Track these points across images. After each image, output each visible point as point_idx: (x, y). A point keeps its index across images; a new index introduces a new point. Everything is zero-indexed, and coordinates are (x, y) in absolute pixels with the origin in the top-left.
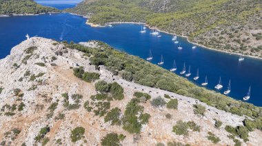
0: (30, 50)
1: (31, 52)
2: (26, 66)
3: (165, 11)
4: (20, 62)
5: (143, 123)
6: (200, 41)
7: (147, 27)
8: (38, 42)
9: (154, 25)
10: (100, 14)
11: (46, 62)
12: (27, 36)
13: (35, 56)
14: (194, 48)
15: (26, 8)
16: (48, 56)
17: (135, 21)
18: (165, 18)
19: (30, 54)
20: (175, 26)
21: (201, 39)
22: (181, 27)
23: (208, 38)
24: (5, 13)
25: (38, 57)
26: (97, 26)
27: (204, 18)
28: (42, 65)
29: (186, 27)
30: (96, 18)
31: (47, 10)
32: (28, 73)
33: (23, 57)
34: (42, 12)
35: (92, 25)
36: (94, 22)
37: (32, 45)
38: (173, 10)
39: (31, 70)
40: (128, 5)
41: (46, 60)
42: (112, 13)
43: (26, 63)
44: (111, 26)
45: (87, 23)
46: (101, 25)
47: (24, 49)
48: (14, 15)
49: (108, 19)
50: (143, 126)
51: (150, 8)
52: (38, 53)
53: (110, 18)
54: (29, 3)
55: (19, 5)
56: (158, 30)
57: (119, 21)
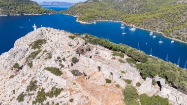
0: (38, 44)
1: (39, 47)
2: (31, 71)
3: (136, 13)
4: (24, 60)
6: (176, 36)
7: (125, 24)
8: (47, 34)
9: (130, 23)
10: (87, 14)
11: (63, 66)
12: (35, 26)
13: (45, 55)
14: (172, 42)
15: (33, 10)
16: (65, 56)
17: (114, 20)
18: (139, 17)
19: (37, 50)
20: (149, 23)
21: (177, 34)
22: (155, 24)
23: (184, 34)
24: (18, 13)
25: (50, 57)
26: (85, 23)
27: (174, 17)
28: (57, 72)
29: (160, 25)
30: (83, 17)
31: (47, 11)
32: (33, 86)
33: (28, 54)
34: (44, 13)
35: (81, 22)
36: (83, 20)
37: (39, 38)
38: (142, 11)
39: (38, 79)
40: (106, 8)
41: (63, 63)
43: (31, 65)
44: (95, 23)
45: (77, 21)
46: (88, 22)
47: (29, 42)
48: (25, 14)
51: (123, 10)
52: (49, 49)
53: (94, 17)
54: (35, 6)
55: (28, 8)
56: (134, 26)
57: (101, 19)
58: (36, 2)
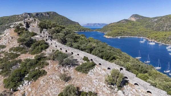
15: (75, 28)
17: (139, 36)
18: (164, 34)
26: (109, 37)
31: (85, 30)
34: (82, 30)
35: (107, 37)
36: (109, 35)
40: (137, 27)
42: (123, 31)
44: (119, 38)
45: (105, 36)
46: (113, 37)
49: (119, 34)
51: (153, 29)
54: (77, 25)
55: (72, 27)
56: (156, 42)
57: (127, 35)
58: (78, 23)
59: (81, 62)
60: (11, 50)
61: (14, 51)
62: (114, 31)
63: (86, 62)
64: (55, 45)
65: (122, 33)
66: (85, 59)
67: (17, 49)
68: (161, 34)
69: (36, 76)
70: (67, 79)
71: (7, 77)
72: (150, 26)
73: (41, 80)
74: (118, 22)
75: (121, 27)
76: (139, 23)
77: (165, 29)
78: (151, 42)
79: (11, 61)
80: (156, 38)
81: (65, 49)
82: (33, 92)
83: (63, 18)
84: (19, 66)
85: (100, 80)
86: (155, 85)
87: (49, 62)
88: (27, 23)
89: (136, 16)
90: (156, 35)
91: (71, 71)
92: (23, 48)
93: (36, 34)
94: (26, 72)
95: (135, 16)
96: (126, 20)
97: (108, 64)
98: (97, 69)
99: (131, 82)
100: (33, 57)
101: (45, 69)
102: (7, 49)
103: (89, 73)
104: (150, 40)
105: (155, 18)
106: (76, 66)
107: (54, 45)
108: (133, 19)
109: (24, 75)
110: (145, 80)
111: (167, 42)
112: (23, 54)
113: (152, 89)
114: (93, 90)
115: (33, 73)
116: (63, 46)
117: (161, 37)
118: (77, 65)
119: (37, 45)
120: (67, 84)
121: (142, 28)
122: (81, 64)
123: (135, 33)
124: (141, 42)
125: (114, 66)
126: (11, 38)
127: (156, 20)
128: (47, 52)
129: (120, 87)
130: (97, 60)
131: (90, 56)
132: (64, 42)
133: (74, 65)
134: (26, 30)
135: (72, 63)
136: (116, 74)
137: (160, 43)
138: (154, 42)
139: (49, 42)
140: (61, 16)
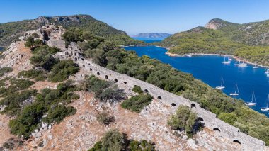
3: (265, 45)
5: (47, 120)
15: (120, 40)
17: (221, 53)
26: (174, 55)
31: (136, 43)
34: (132, 44)
35: (170, 54)
36: (173, 52)
40: (218, 39)
42: (196, 45)
44: (190, 56)
45: (167, 53)
46: (180, 54)
49: (190, 50)
50: (44, 125)
51: (244, 41)
53: (192, 49)
54: (123, 36)
55: (115, 38)
56: (248, 62)
57: (202, 52)
58: (125, 32)
59: (130, 94)
60: (20, 75)
61: (25, 76)
62: (182, 45)
63: (137, 94)
64: (89, 67)
65: (195, 49)
66: (137, 89)
67: (30, 74)
68: (257, 50)
69: (60, 116)
70: (108, 120)
71: (14, 118)
72: (240, 37)
73: (68, 122)
74: (188, 31)
75: (193, 40)
76: (222, 33)
77: (262, 43)
78: (241, 62)
79: (20, 92)
80: (249, 57)
81: (104, 74)
82: (56, 140)
83: (101, 24)
84: (34, 99)
85: (159, 122)
86: (246, 131)
87: (80, 93)
88: (45, 32)
89: (217, 21)
90: (248, 52)
91: (114, 108)
92: (40, 72)
93: (59, 50)
94: (44, 110)
95: (215, 22)
96: (202, 29)
97: (173, 97)
98: (154, 105)
99: (208, 125)
100: (54, 86)
101: (74, 105)
102: (14, 74)
103: (143, 111)
104: (240, 60)
105: (248, 24)
106: (122, 101)
107: (87, 68)
108: (213, 27)
109: (41, 115)
110: (231, 123)
111: (266, 63)
112: (40, 82)
113: (241, 136)
114: (149, 138)
115: (55, 112)
116: (101, 69)
117: (257, 54)
118: (123, 99)
119: (61, 68)
120: (108, 129)
121: (226, 41)
122: (129, 97)
123: (216, 48)
124: (225, 63)
125: (182, 101)
126: (20, 56)
127: (249, 27)
128: (77, 79)
129: (191, 134)
130: (154, 91)
131: (144, 85)
132: (103, 62)
133: (118, 99)
134: (44, 44)
135: (116, 96)
136: (184, 113)
137: (255, 64)
138: (245, 62)
139: (80, 62)
140: (98, 21)
